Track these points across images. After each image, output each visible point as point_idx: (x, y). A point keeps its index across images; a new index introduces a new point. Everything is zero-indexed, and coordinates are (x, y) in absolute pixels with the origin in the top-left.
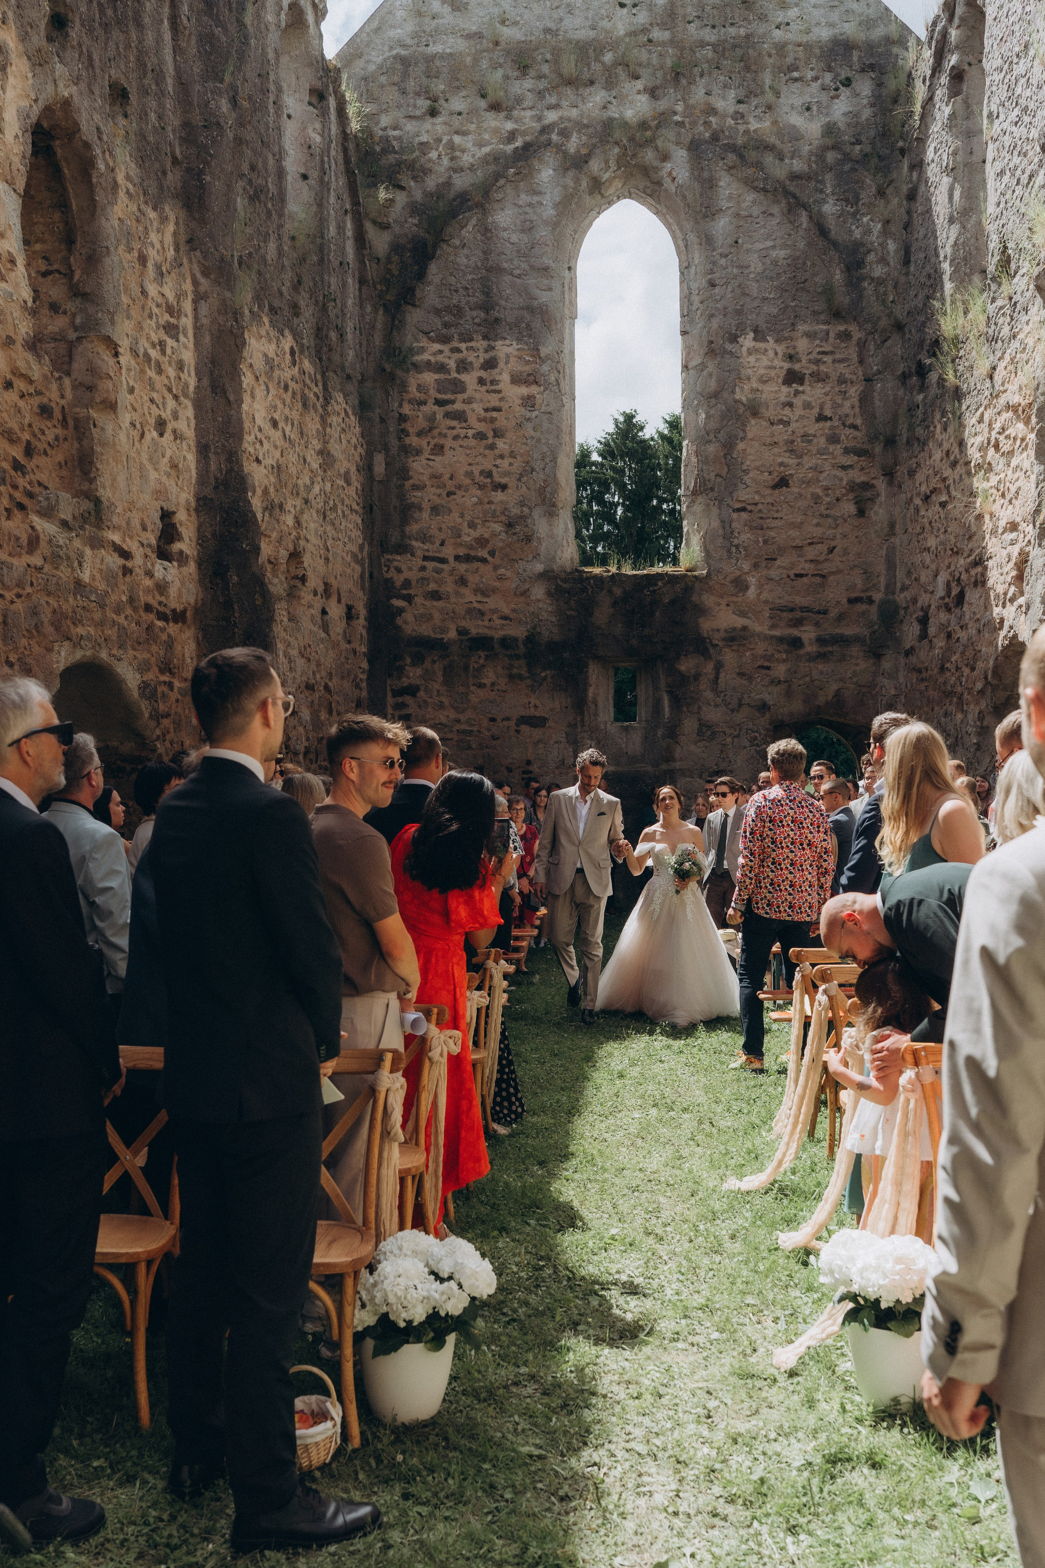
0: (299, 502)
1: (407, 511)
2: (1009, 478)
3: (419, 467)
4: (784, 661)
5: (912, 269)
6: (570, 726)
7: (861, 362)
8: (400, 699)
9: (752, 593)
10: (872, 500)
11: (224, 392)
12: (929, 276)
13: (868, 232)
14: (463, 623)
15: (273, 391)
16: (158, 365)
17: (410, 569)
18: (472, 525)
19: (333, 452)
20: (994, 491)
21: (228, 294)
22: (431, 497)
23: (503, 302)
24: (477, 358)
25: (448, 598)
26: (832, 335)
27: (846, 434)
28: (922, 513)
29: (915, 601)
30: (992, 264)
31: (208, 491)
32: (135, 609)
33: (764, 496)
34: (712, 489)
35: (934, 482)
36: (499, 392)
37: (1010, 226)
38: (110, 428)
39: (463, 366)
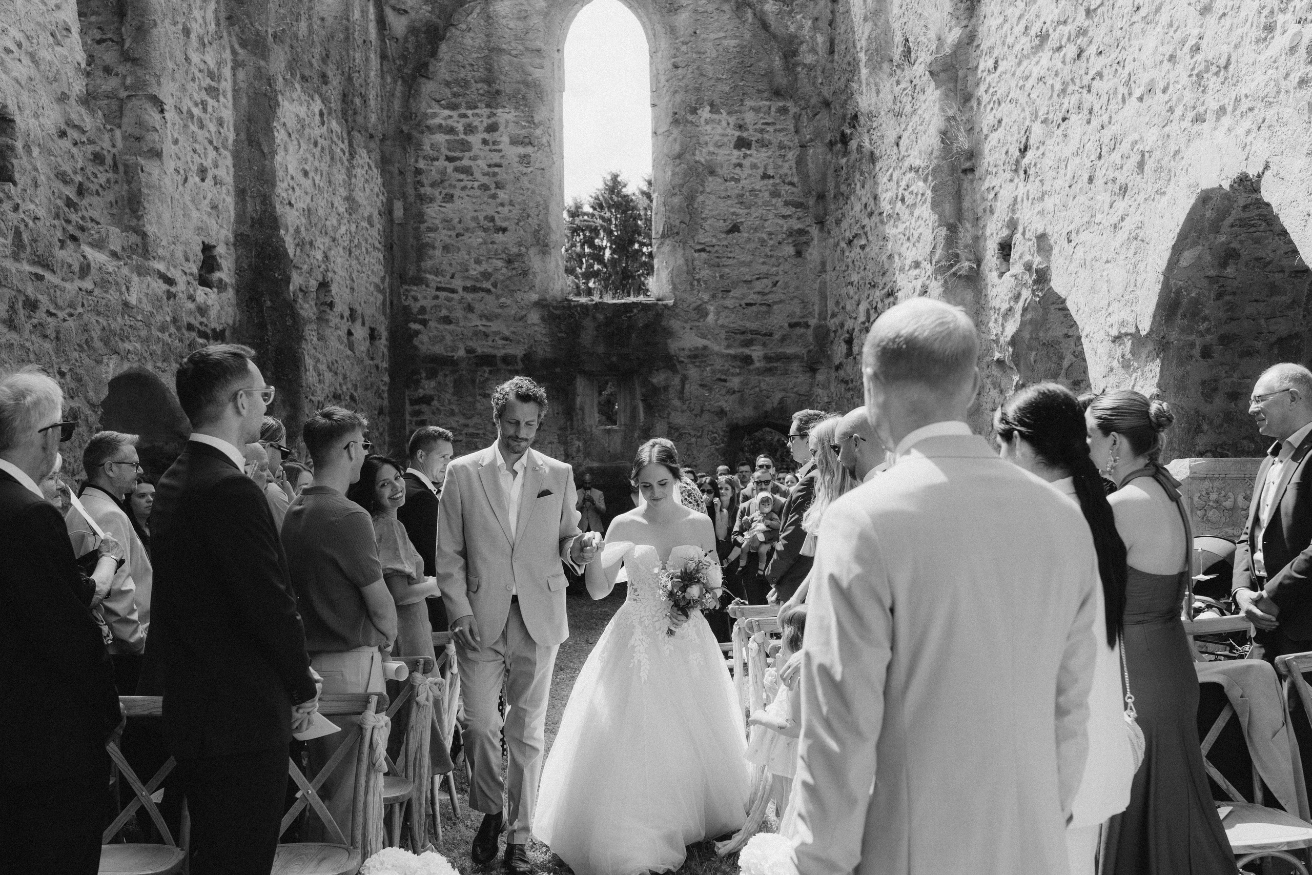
0: (327, 240)
1: (422, 250)
2: (912, 226)
3: (432, 212)
4: (738, 374)
5: (836, 57)
6: (561, 429)
7: (797, 132)
8: (417, 408)
9: (711, 318)
10: (807, 243)
11: (259, 145)
12: (849, 64)
13: (801, 27)
14: (470, 344)
15: (304, 146)
16: (200, 121)
17: (425, 298)
18: (478, 262)
19: (357, 198)
20: (901, 236)
21: (262, 63)
22: (442, 237)
23: (503, 78)
24: (481, 123)
25: (457, 323)
26: (773, 109)
27: (784, 189)
28: (847, 254)
29: (842, 325)
30: (897, 53)
31: (245, 229)
32: (179, 329)
33: (719, 240)
34: (677, 233)
35: (856, 229)
36: (500, 151)
37: (910, 24)
38: (156, 172)
39: (470, 129)
